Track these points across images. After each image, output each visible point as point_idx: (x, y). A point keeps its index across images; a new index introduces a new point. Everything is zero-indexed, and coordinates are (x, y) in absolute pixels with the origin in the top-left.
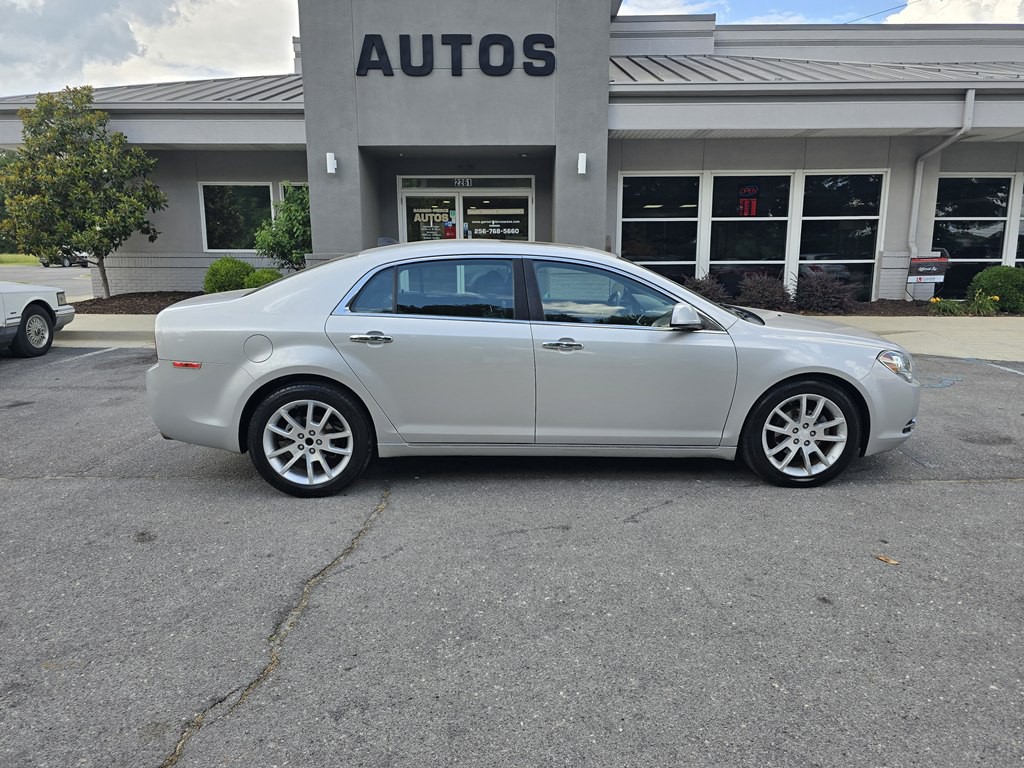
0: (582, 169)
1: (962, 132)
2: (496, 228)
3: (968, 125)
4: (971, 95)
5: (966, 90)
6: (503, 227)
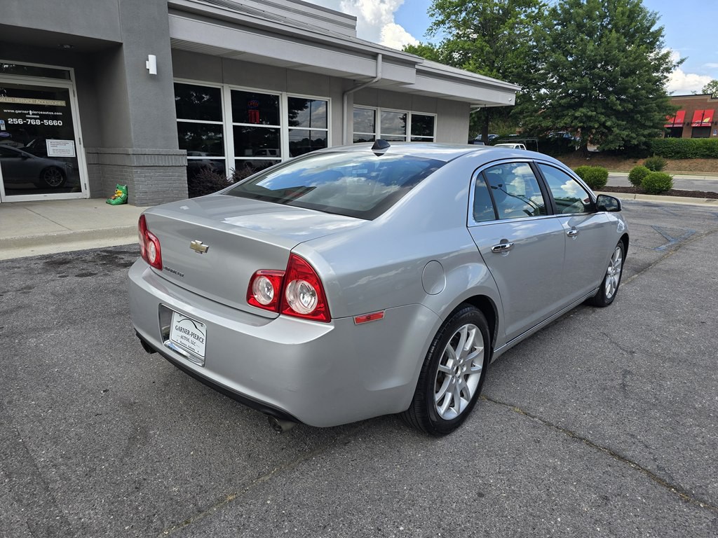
0: (153, 71)
1: (376, 80)
2: (35, 119)
3: (380, 76)
4: (380, 57)
5: (378, 54)
6: (42, 118)
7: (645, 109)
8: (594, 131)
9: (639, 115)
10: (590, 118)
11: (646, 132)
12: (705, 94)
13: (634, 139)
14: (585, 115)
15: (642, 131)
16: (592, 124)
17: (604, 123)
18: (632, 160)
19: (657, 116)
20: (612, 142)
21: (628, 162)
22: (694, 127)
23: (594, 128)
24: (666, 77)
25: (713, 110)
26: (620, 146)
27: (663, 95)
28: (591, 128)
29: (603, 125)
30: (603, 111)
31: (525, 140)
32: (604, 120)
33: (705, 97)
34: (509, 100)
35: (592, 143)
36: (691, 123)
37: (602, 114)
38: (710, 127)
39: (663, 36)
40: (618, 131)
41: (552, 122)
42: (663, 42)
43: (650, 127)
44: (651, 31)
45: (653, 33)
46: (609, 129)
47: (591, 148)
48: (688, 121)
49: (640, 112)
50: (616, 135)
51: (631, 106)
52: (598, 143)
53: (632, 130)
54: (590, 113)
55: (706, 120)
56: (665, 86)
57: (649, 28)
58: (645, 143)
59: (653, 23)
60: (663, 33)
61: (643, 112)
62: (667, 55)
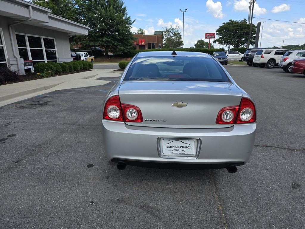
1: (29, 20)
3: (32, 17)
4: (30, 7)
7: (127, 38)
8: (110, 47)
9: (125, 41)
10: (108, 41)
11: (129, 47)
12: (138, 34)
13: (125, 50)
14: (107, 40)
15: (127, 47)
16: (109, 44)
17: (114, 43)
18: (125, 58)
19: (131, 41)
20: (118, 51)
21: (124, 59)
22: (140, 46)
23: (110, 46)
24: (130, 27)
25: (144, 40)
26: (121, 53)
27: (130, 34)
28: (109, 46)
29: (113, 44)
30: (112, 39)
31: (87, 51)
32: (113, 42)
33: (141, 35)
34: (86, 33)
35: (111, 52)
36: (139, 44)
37: (112, 40)
38: (144, 46)
39: (127, 10)
40: (119, 47)
41: (94, 43)
42: (127, 13)
43: (129, 45)
44: (122, 7)
45: (123, 9)
46: (116, 46)
47: (110, 54)
48: (137, 43)
49: (125, 40)
50: (119, 49)
51: (122, 37)
52: (113, 52)
53: (124, 46)
54: (108, 40)
55: (143, 43)
56: (130, 30)
57: (121, 6)
58: (129, 52)
59: (122, 5)
60: (127, 9)
61: (126, 39)
62: (129, 18)
